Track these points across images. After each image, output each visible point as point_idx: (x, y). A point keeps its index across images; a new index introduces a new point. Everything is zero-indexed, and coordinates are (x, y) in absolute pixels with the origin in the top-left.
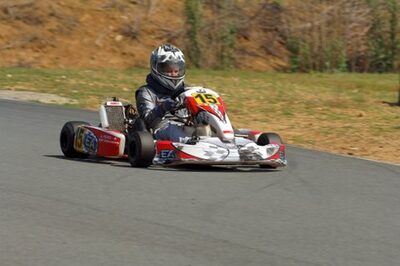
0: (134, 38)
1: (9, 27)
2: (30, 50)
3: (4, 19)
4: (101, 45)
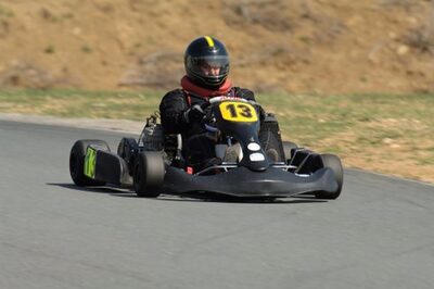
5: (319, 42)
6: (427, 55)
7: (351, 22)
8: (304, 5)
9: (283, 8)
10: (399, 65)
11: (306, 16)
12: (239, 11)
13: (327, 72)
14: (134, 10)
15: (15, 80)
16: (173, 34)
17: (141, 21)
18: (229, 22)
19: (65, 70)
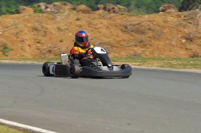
5: (154, 38)
6: (192, 43)
7: (165, 31)
8: (148, 25)
9: (142, 26)
10: (183, 47)
11: (149, 29)
12: (126, 27)
13: (158, 49)
14: (90, 27)
15: (50, 51)
16: (103, 35)
17: (92, 31)
18: (123, 31)
19: (67, 48)
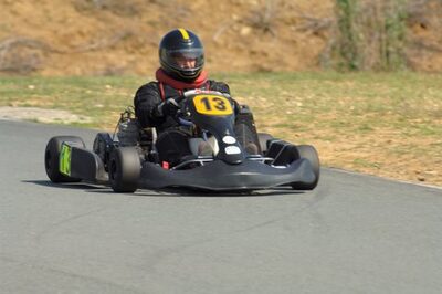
0: (266, 30)
1: (92, 20)
2: (122, 52)
3: (85, 9)
4: (221, 42)
